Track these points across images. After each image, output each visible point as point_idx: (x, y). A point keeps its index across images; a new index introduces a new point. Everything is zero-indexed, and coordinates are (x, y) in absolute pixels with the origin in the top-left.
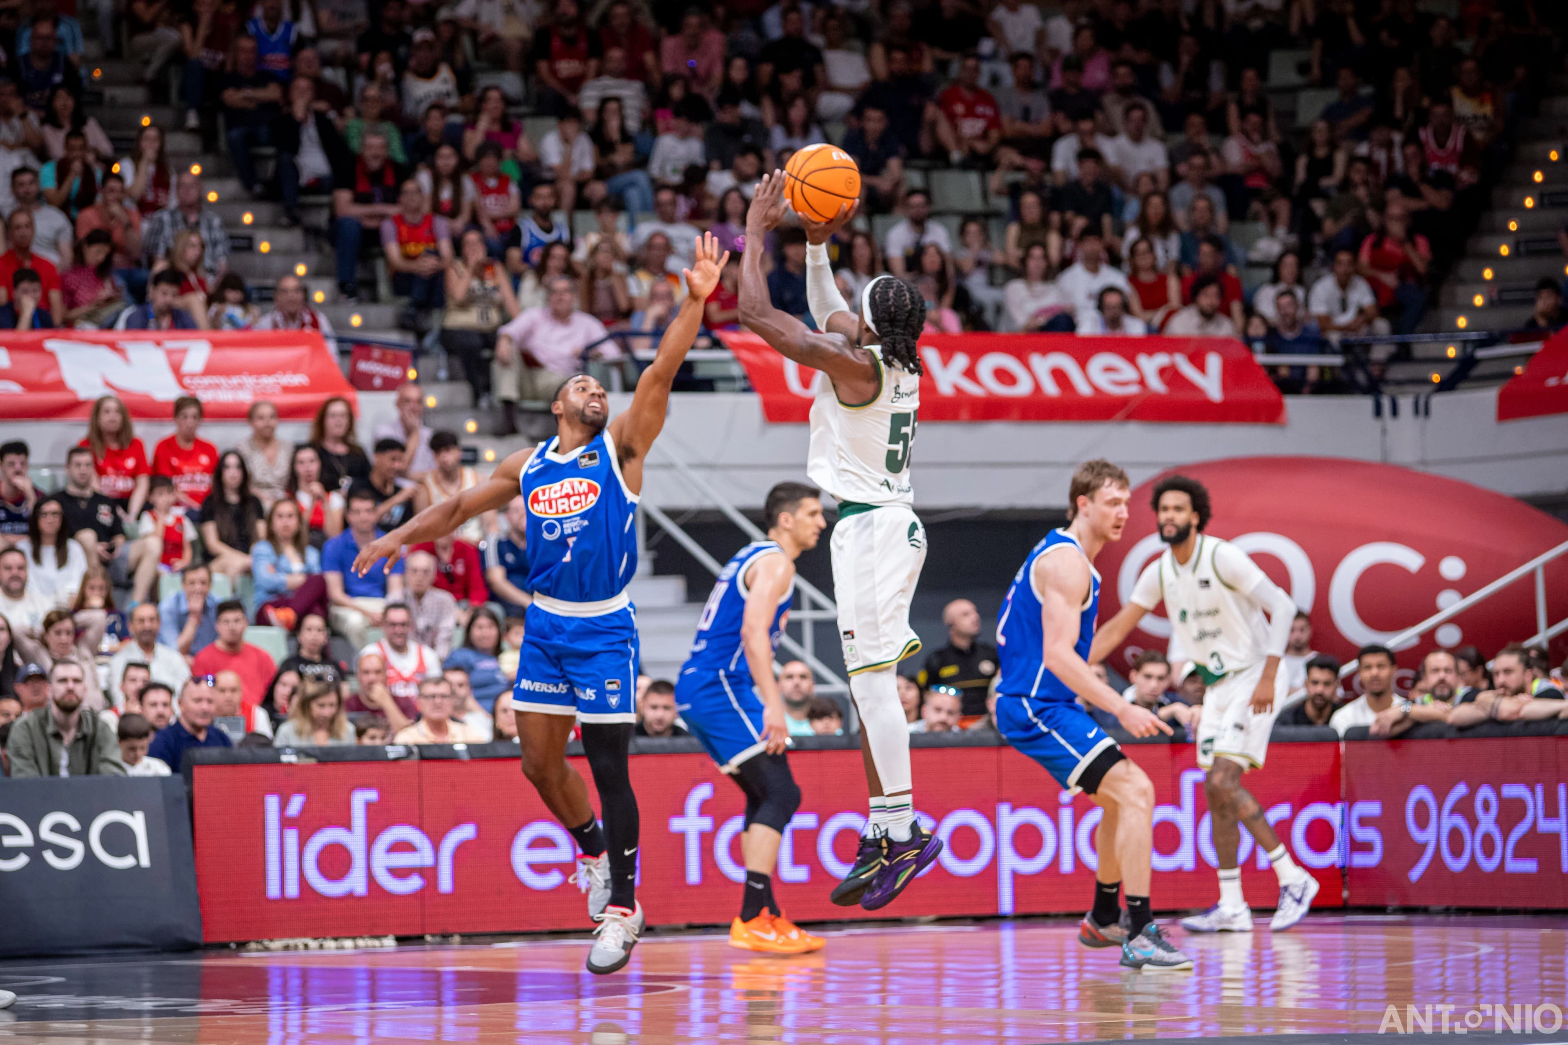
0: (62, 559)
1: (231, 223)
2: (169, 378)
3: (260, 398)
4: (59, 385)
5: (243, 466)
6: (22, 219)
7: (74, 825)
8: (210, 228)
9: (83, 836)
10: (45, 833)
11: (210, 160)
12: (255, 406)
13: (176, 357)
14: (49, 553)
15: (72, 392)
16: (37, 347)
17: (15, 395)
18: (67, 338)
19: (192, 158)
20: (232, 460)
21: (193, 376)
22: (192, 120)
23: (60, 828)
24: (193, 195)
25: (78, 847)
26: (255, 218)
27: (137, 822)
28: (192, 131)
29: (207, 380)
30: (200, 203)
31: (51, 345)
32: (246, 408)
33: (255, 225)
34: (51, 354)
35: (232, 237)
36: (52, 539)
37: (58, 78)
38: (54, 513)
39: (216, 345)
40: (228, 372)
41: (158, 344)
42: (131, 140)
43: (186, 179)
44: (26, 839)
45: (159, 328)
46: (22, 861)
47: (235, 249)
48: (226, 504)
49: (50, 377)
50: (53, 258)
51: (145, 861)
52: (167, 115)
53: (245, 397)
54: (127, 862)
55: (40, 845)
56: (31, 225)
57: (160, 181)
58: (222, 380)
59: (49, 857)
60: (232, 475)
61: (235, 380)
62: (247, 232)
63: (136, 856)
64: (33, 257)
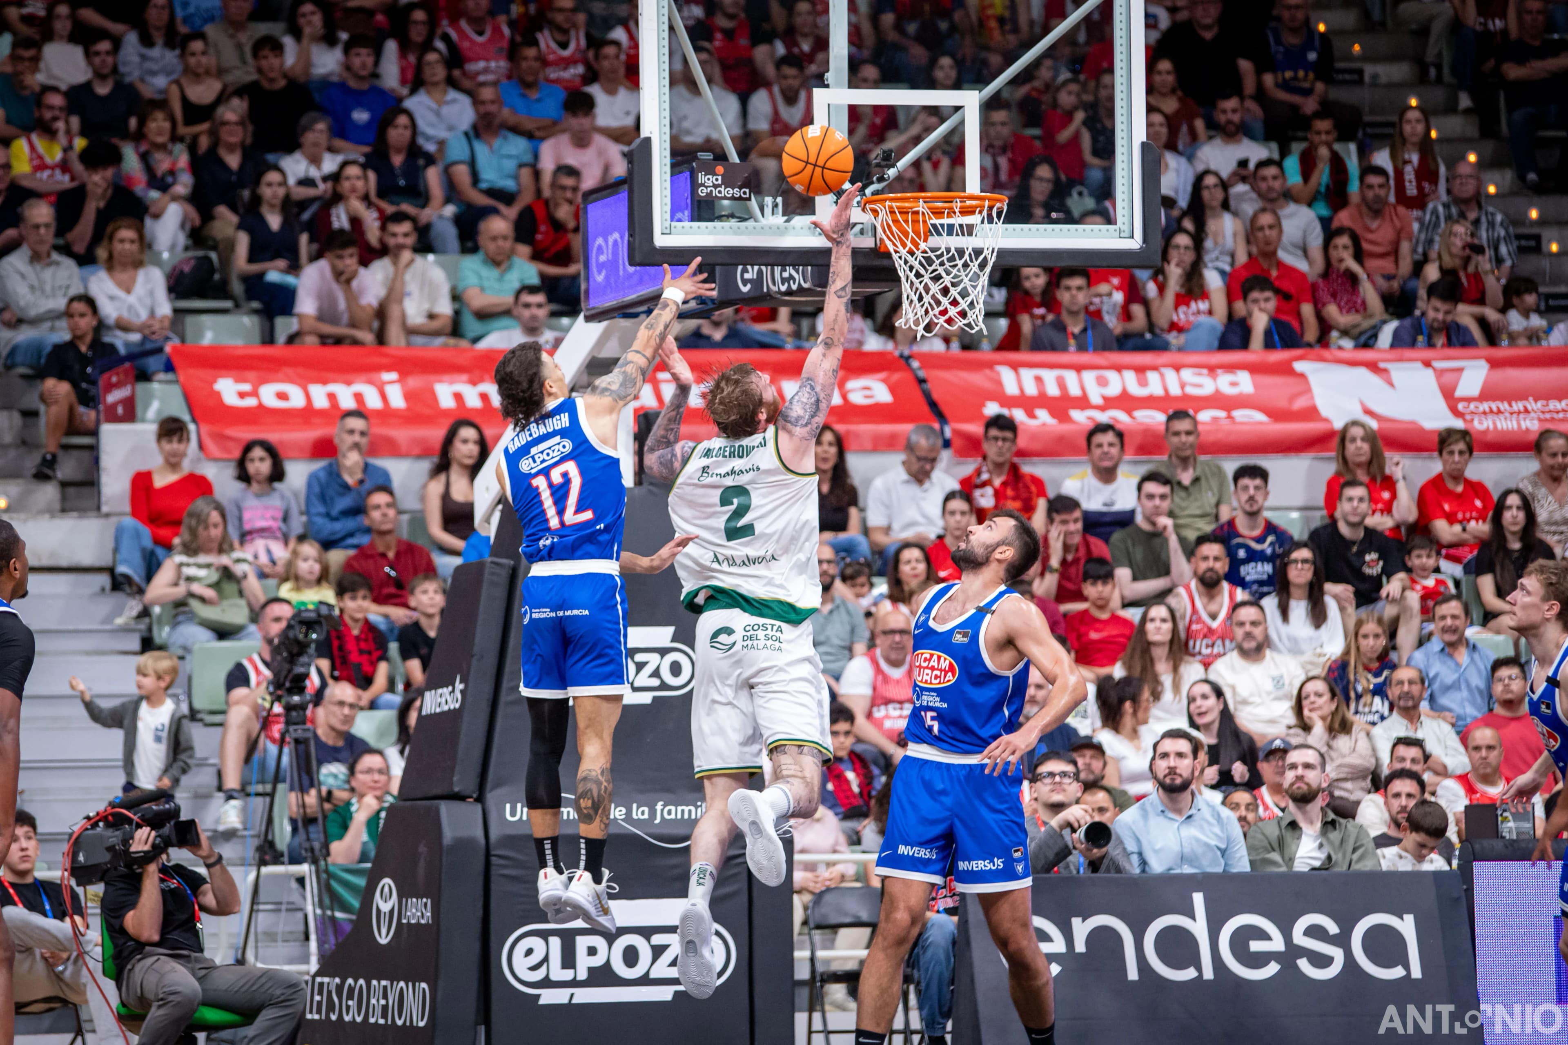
0: (1318, 616)
1: (1517, 220)
2: (1441, 404)
3: (1549, 426)
4: (1312, 413)
5: (1527, 506)
6: (1266, 219)
7: (1333, 928)
8: (1491, 224)
9: (1342, 940)
10: (1299, 938)
11: (1489, 146)
12: (1545, 434)
13: (1448, 378)
14: (1299, 608)
15: (1326, 420)
16: (1286, 370)
17: (1261, 423)
18: (1322, 359)
19: (1468, 143)
20: (1513, 500)
21: (1469, 400)
22: (1465, 101)
23: (1314, 932)
24: (1469, 189)
25: (1337, 954)
26: (1541, 215)
27: (1407, 926)
28: (1467, 111)
29: (1485, 406)
30: (1478, 199)
31: (1300, 366)
32: (1533, 437)
33: (1542, 222)
34: (1302, 376)
35: (1519, 237)
36: (1305, 592)
37: (1312, 56)
38: (1305, 561)
39: (1495, 364)
40: (1510, 396)
41: (1427, 364)
42: (1392, 125)
43: (1463, 169)
44: (1277, 944)
45: (1431, 345)
46: (1273, 968)
47: (1521, 250)
48: (1508, 552)
49: (1300, 404)
50: (1302, 265)
51: (1416, 973)
52: (1438, 95)
53: (1532, 425)
54: (1398, 972)
55: (1293, 951)
56: (1277, 225)
57: (1426, 173)
58: (1504, 406)
59: (1303, 964)
60: (1513, 517)
61: (1518, 406)
62: (1535, 231)
63: (1407, 967)
64: (1280, 265)
